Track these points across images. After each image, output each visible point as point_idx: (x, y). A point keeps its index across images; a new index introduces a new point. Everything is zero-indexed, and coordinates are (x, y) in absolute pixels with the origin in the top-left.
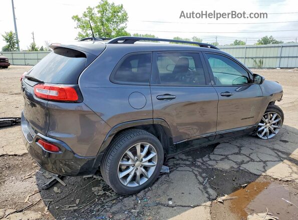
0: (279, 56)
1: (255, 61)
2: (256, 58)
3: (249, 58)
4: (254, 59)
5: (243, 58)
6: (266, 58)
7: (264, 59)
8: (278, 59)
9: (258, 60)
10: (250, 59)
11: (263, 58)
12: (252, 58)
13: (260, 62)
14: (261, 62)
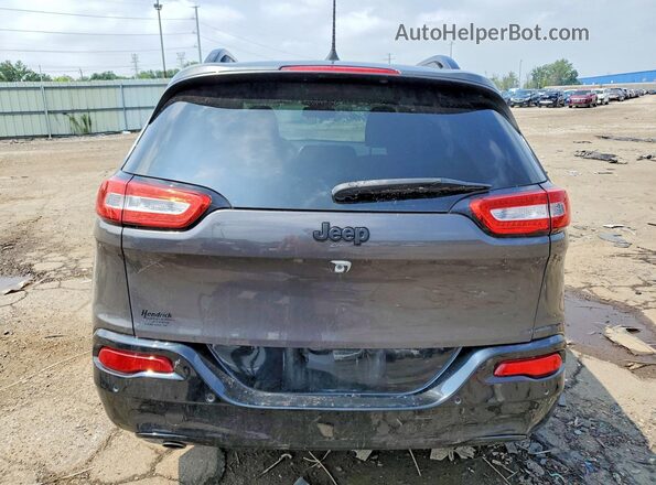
0: (121, 106)
1: (73, 119)
2: (73, 111)
3: (55, 112)
4: (70, 114)
5: (43, 112)
6: (95, 110)
7: (92, 115)
8: (121, 113)
9: (77, 116)
10: (60, 116)
11: (88, 111)
12: (65, 113)
13: (85, 121)
14: (87, 122)
